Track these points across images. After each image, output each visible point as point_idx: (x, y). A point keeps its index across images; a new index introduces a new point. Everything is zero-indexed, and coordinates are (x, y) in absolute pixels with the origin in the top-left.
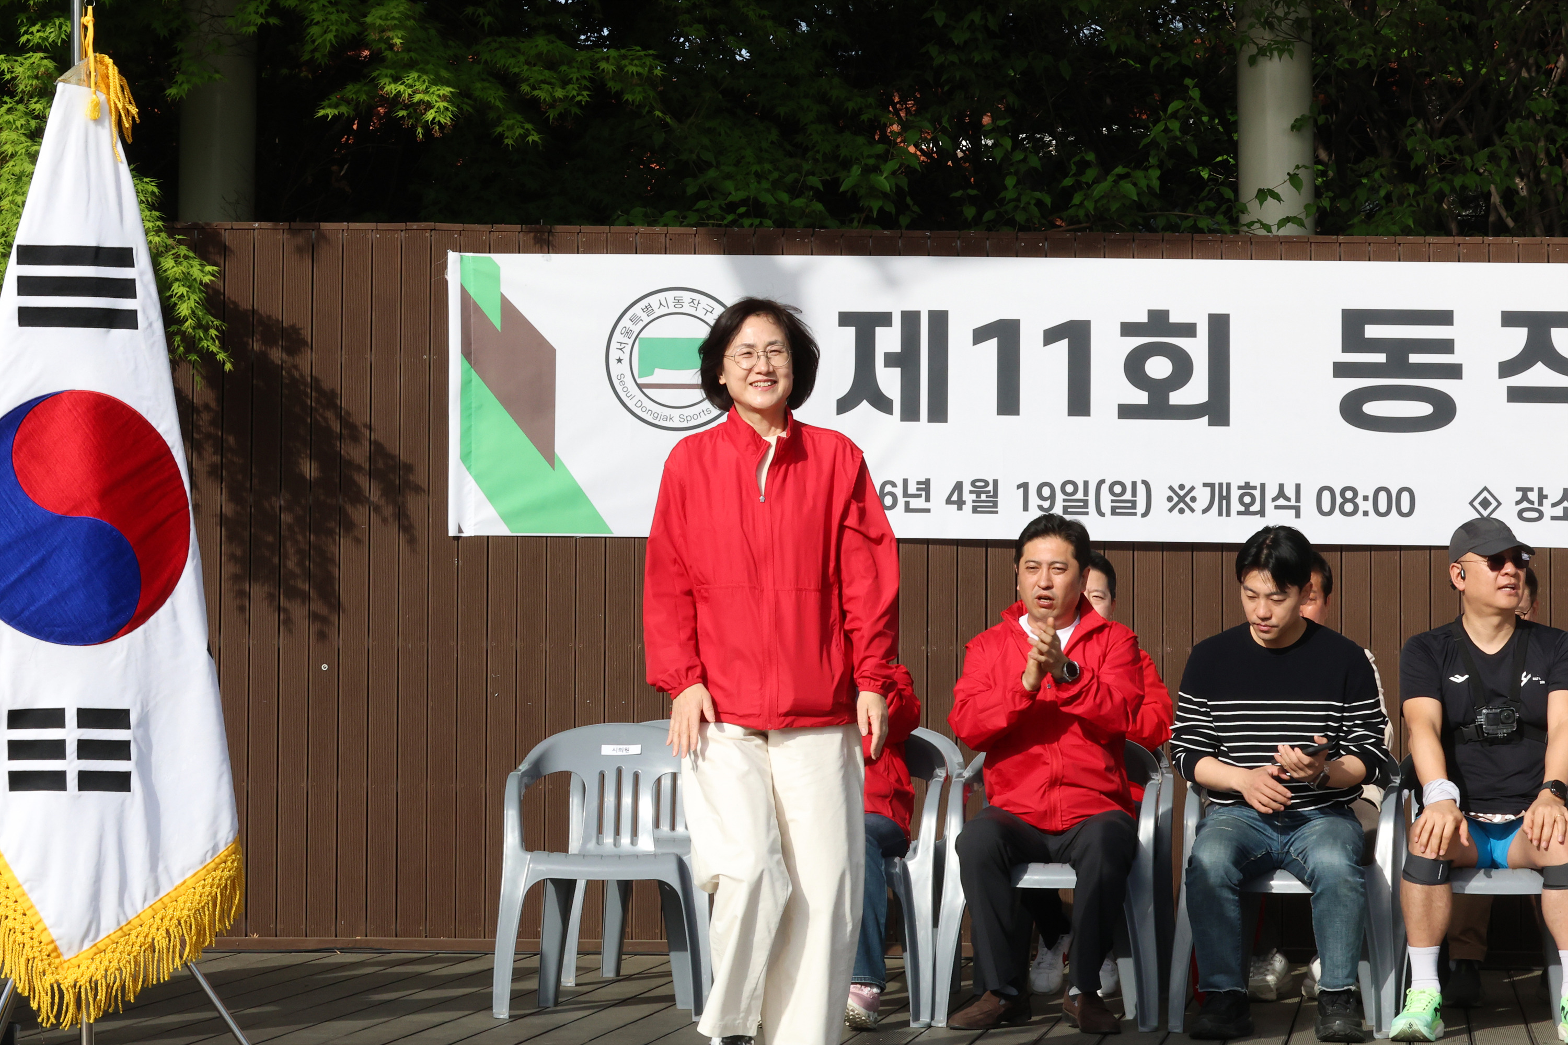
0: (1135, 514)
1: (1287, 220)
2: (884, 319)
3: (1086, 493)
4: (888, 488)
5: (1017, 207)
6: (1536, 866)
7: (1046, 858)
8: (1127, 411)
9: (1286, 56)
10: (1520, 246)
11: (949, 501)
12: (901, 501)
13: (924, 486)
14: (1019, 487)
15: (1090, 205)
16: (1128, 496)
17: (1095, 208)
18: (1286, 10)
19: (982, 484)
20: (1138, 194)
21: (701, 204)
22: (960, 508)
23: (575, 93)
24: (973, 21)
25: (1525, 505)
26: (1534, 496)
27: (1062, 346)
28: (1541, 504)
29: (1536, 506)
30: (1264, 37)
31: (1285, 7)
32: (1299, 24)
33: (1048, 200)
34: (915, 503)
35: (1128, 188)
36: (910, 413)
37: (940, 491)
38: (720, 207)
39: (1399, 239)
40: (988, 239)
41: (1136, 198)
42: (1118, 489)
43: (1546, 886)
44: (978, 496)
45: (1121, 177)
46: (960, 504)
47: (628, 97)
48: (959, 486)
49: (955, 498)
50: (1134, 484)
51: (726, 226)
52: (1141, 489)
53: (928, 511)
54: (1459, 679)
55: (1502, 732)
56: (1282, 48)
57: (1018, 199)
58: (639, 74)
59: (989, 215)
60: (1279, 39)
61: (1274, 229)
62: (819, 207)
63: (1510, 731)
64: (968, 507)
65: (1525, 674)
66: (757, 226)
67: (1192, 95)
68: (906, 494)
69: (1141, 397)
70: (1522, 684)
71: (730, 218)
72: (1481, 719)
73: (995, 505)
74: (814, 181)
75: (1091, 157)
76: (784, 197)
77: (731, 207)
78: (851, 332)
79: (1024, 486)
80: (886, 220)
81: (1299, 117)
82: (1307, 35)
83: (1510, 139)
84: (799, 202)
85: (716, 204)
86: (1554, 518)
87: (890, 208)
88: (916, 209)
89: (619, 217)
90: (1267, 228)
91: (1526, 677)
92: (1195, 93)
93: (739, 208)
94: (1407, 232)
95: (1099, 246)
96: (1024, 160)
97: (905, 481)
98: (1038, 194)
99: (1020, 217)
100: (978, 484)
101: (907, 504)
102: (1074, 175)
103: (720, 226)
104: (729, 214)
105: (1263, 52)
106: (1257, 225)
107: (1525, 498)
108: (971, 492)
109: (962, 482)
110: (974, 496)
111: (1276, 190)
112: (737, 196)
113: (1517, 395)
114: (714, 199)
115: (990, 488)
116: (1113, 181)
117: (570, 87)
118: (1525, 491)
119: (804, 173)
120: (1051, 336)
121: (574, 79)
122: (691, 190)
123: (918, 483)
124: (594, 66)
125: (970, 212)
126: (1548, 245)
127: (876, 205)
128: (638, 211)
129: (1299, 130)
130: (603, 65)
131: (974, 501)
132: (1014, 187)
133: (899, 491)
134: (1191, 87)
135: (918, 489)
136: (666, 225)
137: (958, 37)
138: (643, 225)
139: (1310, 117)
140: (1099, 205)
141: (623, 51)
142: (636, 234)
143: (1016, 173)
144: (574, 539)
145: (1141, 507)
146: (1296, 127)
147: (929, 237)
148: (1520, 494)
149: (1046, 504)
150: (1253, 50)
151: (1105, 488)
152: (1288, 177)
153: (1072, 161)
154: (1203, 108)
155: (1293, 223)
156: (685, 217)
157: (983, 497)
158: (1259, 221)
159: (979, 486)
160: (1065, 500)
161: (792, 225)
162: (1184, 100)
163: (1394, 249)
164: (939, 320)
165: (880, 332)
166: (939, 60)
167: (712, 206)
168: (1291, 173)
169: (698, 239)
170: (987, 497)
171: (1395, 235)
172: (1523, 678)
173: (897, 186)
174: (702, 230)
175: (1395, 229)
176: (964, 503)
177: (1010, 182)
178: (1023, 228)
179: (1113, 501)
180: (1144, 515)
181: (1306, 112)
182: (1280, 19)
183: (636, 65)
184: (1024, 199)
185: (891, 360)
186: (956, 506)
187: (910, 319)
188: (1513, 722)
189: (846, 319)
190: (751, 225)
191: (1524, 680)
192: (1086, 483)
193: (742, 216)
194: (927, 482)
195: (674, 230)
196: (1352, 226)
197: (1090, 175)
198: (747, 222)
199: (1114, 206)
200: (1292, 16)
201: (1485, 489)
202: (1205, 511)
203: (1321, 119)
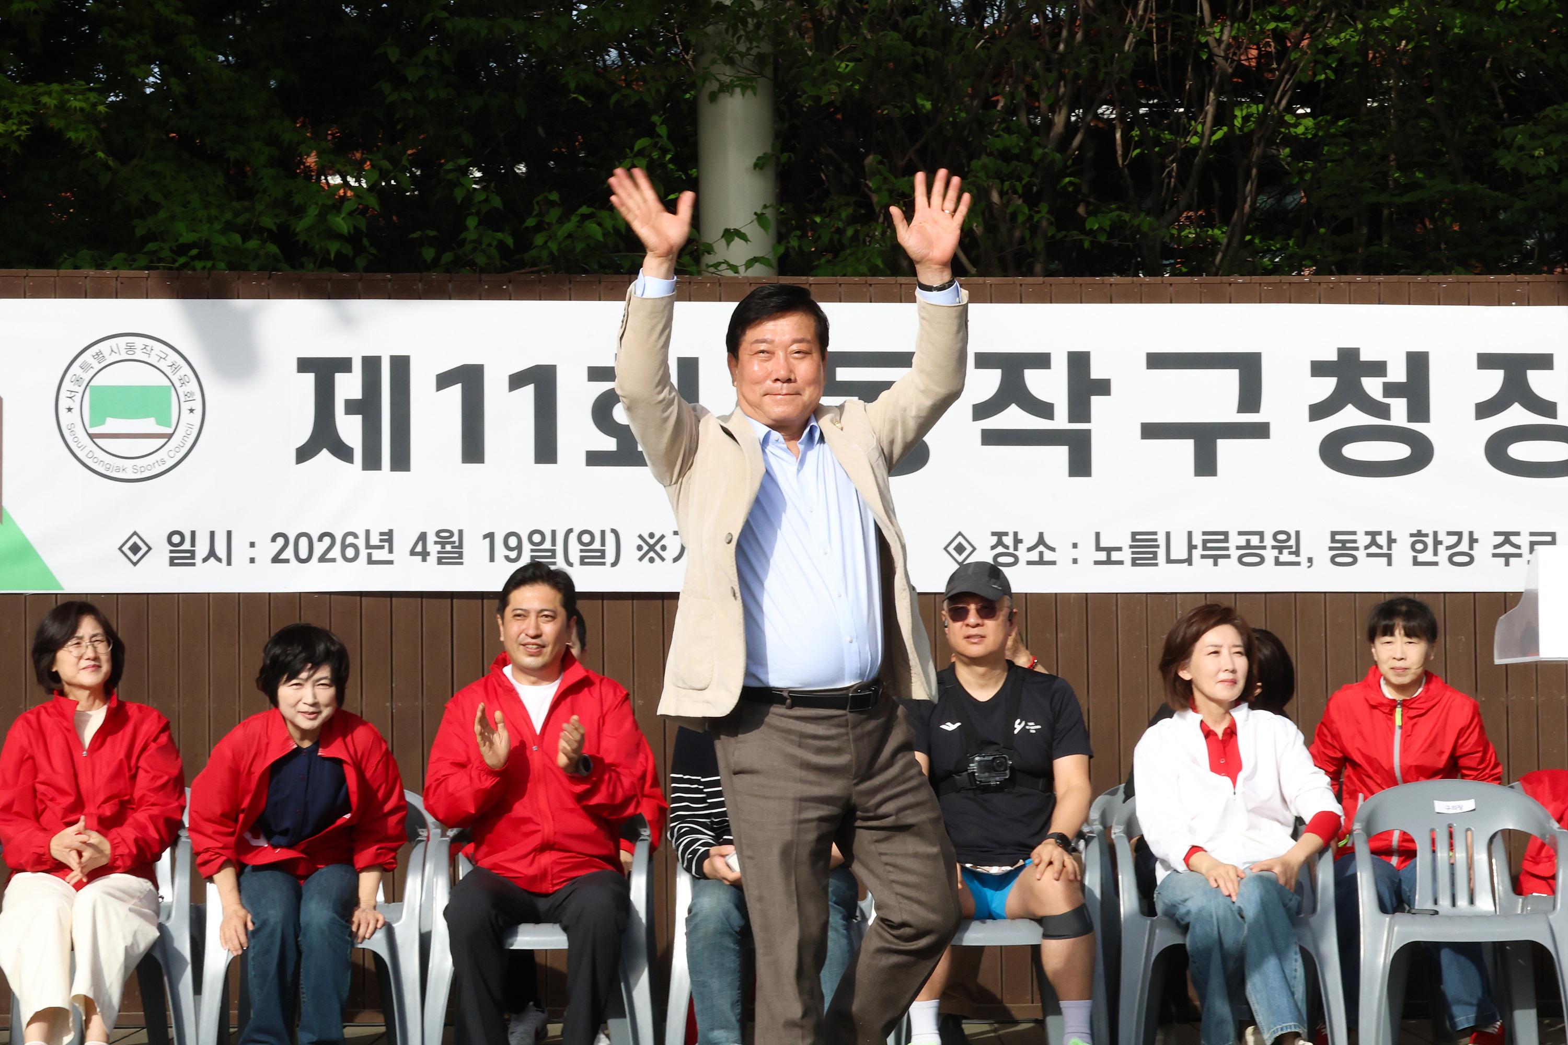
0: (604, 564)
1: (755, 260)
2: (344, 365)
3: (554, 543)
4: (350, 540)
5: (475, 249)
6: (1035, 915)
7: (536, 918)
8: (595, 458)
9: (749, 92)
10: (993, 286)
11: (413, 553)
12: (364, 553)
13: (387, 537)
14: (485, 537)
15: (553, 246)
16: (597, 545)
17: (559, 250)
18: (749, 46)
19: (447, 534)
20: (604, 235)
21: (151, 246)
22: (424, 560)
23: (14, 128)
24: (427, 58)
25: (1000, 549)
26: (1009, 541)
27: (528, 391)
28: (1016, 549)
29: (1011, 550)
30: (726, 73)
31: (747, 43)
32: (761, 59)
33: (510, 241)
34: (377, 555)
35: (593, 228)
36: (372, 462)
37: (404, 541)
38: (171, 250)
39: (870, 279)
40: (450, 281)
41: (601, 238)
42: (586, 538)
43: (1046, 936)
44: (443, 547)
45: (584, 218)
46: (424, 555)
47: (71, 135)
48: (423, 537)
49: (419, 549)
50: (603, 532)
51: (178, 269)
52: (610, 539)
53: (391, 562)
54: (950, 727)
55: (995, 781)
56: (746, 85)
57: (479, 241)
58: (82, 109)
59: (447, 257)
60: (740, 75)
61: (742, 269)
62: (273, 248)
63: (1002, 778)
64: (433, 558)
65: (1018, 721)
66: (210, 269)
67: (660, 132)
68: (368, 546)
69: (609, 444)
70: (1016, 732)
71: (182, 260)
72: (973, 766)
73: (461, 556)
74: (268, 222)
75: (554, 196)
76: (237, 238)
77: (182, 249)
78: (309, 379)
79: (490, 536)
80: (343, 263)
81: (760, 154)
82: (769, 71)
83: (976, 176)
84: (253, 244)
85: (166, 246)
86: (1029, 563)
87: (348, 250)
88: (373, 250)
89: (66, 259)
90: (735, 269)
91: (1019, 724)
92: (663, 131)
93: (190, 250)
94: (875, 271)
95: (565, 288)
96: (486, 200)
97: (368, 532)
98: (499, 235)
99: (481, 260)
100: (442, 534)
101: (370, 555)
102: (537, 215)
103: (171, 269)
104: (180, 256)
105: (726, 88)
106: (724, 266)
107: (1000, 543)
108: (436, 543)
109: (426, 533)
110: (438, 547)
111: (743, 230)
112: (188, 237)
113: (991, 438)
114: (164, 241)
115: (455, 538)
116: (578, 222)
117: (10, 121)
118: (1000, 535)
119: (257, 213)
120: (517, 381)
121: (15, 114)
122: (140, 232)
123: (382, 534)
124: (36, 102)
125: (429, 254)
126: (1021, 285)
127: (334, 247)
128: (85, 253)
129: (761, 169)
130: (45, 99)
131: (439, 552)
132: (476, 228)
133: (361, 543)
134: (658, 124)
135: (381, 540)
136: (114, 268)
137: (413, 74)
138: (91, 268)
139: (772, 155)
140: (562, 246)
141: (67, 86)
142: (86, 277)
143: (478, 213)
144: (23, 596)
145: (610, 557)
146: (759, 165)
147: (390, 280)
148: (995, 539)
149: (513, 555)
150: (715, 86)
151: (573, 538)
152: (755, 217)
153: (535, 201)
154: (670, 146)
155: (761, 263)
156: (135, 260)
157: (448, 548)
158: (726, 262)
159: (444, 537)
160: (532, 551)
161: (245, 268)
162: (651, 137)
163: (865, 290)
164: (401, 365)
165: (339, 378)
166: (394, 97)
167: (162, 249)
168: (759, 212)
169: (151, 283)
170: (453, 547)
171: (866, 276)
172: (1016, 726)
173: (355, 228)
174: (154, 273)
175: (863, 269)
176: (428, 554)
177: (472, 222)
178: (483, 271)
179: (582, 551)
180: (614, 564)
181: (768, 150)
182: (742, 55)
183: (79, 100)
184: (486, 240)
185: (352, 407)
186: (420, 558)
187: (371, 365)
188: (1005, 770)
189: (304, 365)
190: (204, 268)
191: (1018, 727)
192: (554, 533)
193: (193, 258)
194: (390, 533)
195: (125, 273)
196: (816, 266)
197: (554, 214)
198: (199, 265)
199: (580, 246)
200: (755, 52)
201: (960, 534)
202: (676, 560)
203: (785, 157)
